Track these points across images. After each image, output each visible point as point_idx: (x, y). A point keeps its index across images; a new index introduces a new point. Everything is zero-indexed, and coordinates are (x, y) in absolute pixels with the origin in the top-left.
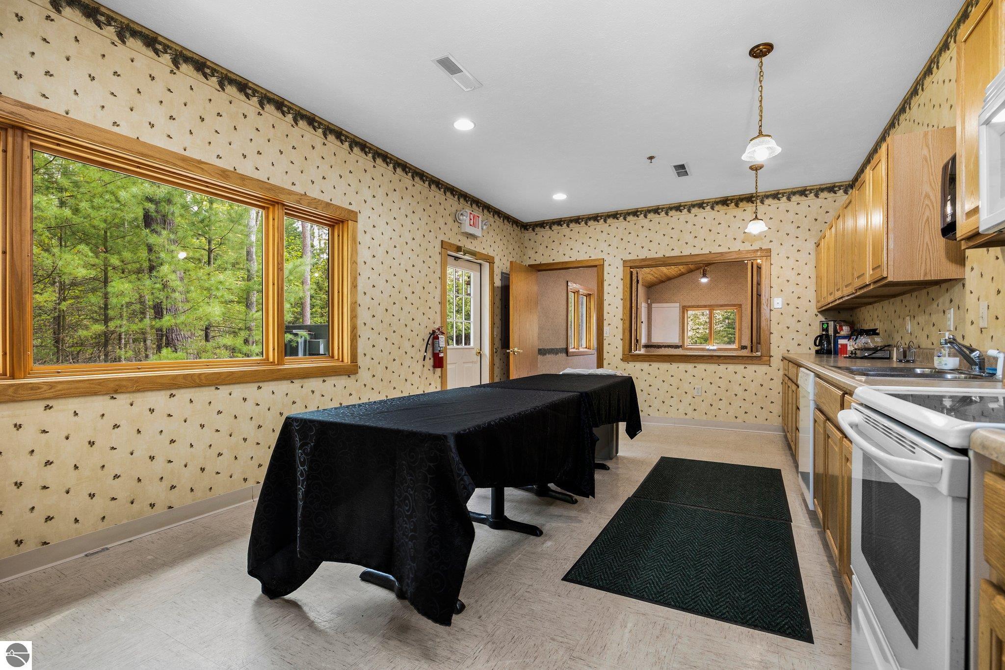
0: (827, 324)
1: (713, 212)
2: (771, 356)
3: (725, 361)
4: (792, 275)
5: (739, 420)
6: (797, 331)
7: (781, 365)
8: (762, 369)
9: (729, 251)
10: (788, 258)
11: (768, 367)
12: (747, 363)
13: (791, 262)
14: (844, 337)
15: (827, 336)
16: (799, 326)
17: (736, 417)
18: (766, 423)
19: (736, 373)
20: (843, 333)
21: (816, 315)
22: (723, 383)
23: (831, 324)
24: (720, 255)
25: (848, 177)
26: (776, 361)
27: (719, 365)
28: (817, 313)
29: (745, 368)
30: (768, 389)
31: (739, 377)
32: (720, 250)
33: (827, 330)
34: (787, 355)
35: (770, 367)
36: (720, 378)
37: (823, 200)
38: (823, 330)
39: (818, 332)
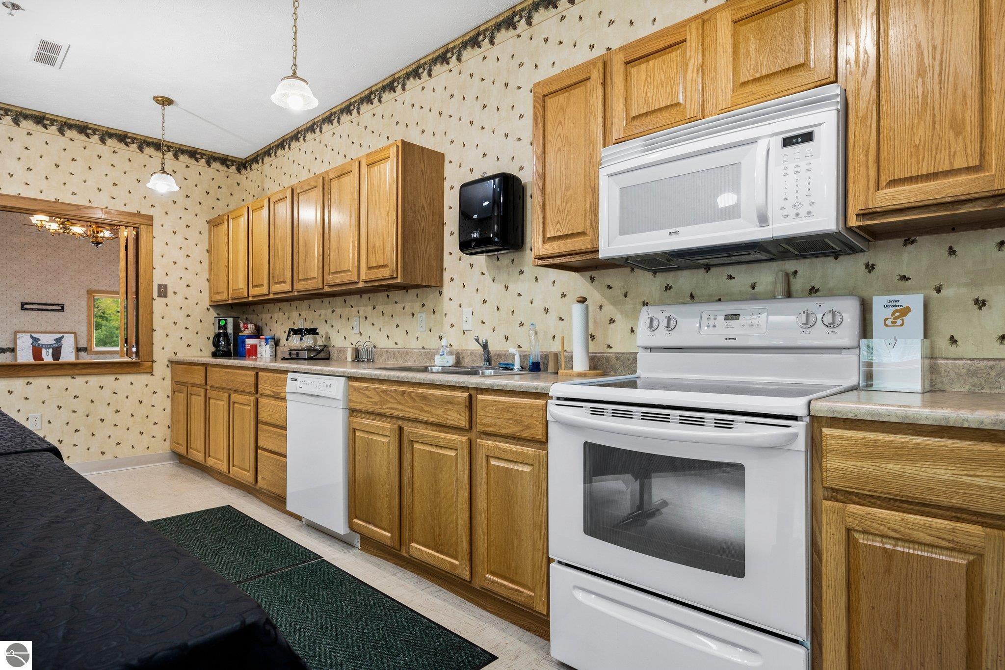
0: (226, 320)
1: (63, 138)
2: (153, 361)
3: (84, 371)
4: (179, 256)
5: (108, 456)
6: (186, 328)
7: (168, 373)
8: (140, 380)
9: (90, 205)
10: (175, 233)
11: (148, 376)
12: (120, 372)
13: (179, 238)
14: (250, 337)
15: (226, 335)
16: (188, 322)
17: (103, 453)
18: (147, 452)
19: (101, 388)
20: (247, 332)
21: (208, 310)
22: (81, 406)
23: (230, 321)
24: (75, 208)
25: (242, 152)
26: (161, 368)
27: (73, 378)
28: (209, 307)
29: (116, 379)
30: (150, 406)
31: (107, 393)
32: (74, 200)
33: (225, 327)
34: (174, 358)
35: (152, 376)
36: (76, 397)
37: (215, 171)
38: (220, 328)
39: (212, 331)
